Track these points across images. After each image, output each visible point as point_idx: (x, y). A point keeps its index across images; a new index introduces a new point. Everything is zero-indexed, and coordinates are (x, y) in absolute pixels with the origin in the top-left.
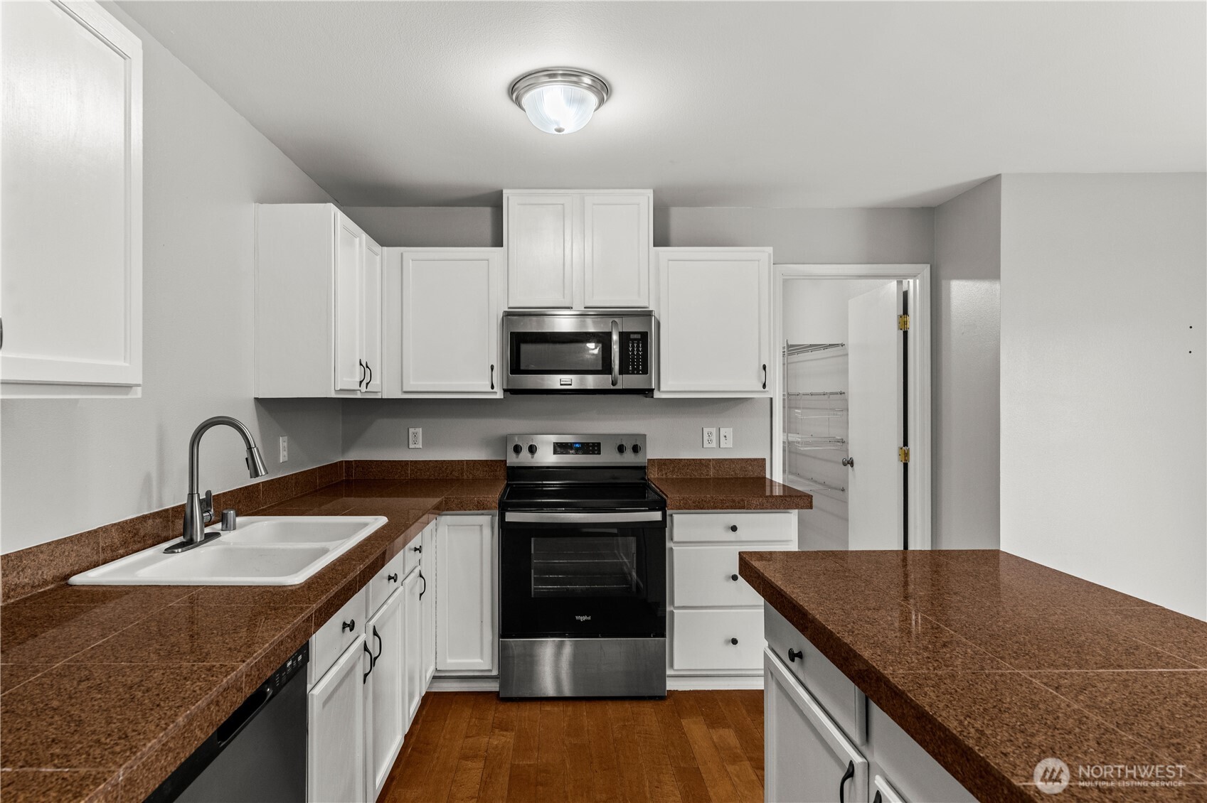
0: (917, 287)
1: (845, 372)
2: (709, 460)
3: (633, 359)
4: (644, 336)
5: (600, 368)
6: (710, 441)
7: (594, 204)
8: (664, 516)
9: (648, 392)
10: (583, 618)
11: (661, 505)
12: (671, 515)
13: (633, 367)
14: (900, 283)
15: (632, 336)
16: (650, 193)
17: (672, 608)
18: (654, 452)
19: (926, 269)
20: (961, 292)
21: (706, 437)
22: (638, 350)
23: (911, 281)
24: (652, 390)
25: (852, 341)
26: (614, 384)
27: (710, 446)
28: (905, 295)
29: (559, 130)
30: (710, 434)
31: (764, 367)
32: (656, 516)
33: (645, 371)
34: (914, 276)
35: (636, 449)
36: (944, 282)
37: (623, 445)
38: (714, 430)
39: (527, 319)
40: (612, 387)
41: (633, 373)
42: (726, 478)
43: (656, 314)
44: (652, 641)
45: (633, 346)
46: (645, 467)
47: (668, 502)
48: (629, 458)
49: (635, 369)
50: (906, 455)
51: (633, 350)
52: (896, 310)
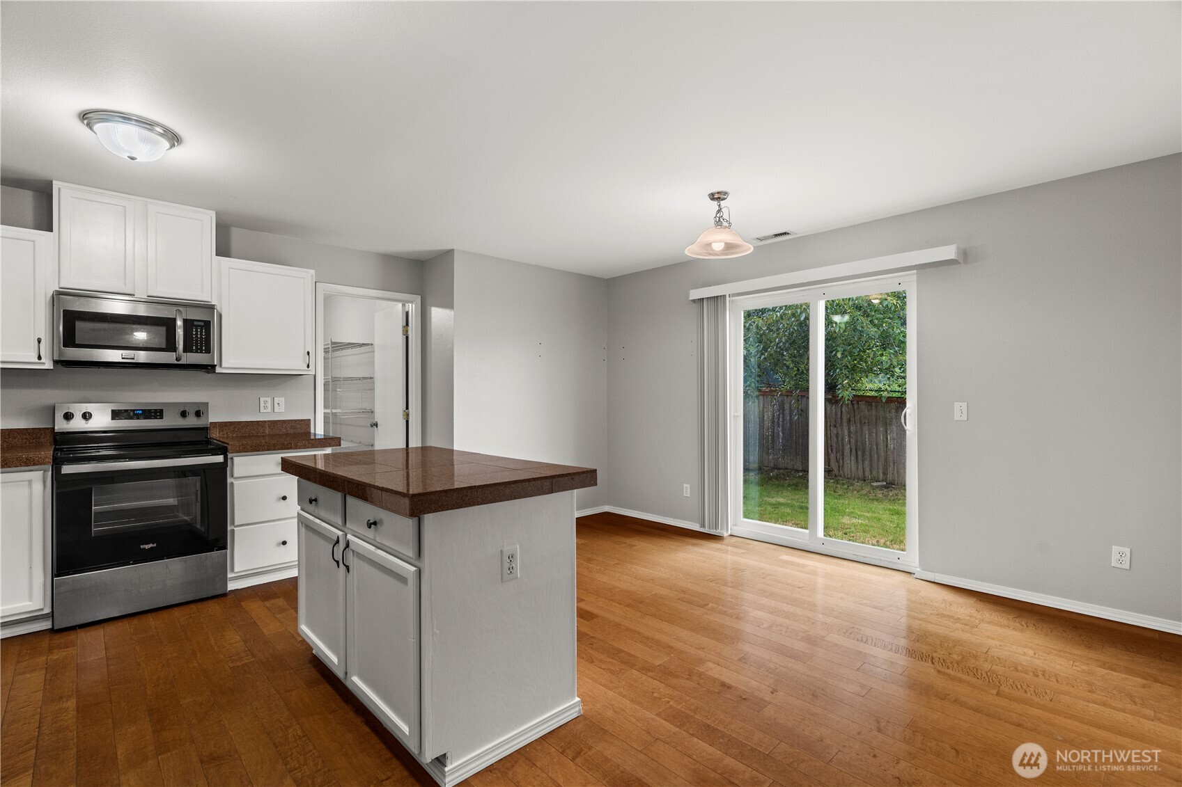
0: (412, 308)
1: (372, 363)
2: (265, 422)
3: (197, 341)
4: (207, 325)
5: (164, 346)
6: (265, 407)
7: (157, 213)
8: (226, 458)
9: (210, 368)
10: (147, 547)
11: (223, 450)
12: (232, 458)
13: (196, 347)
14: (404, 305)
15: (195, 323)
16: (213, 214)
17: (233, 528)
18: (214, 417)
19: (419, 298)
20: (438, 315)
21: (262, 404)
22: (201, 334)
23: (410, 305)
24: (214, 367)
25: (376, 343)
26: (177, 359)
27: (265, 411)
28: (407, 313)
29: (132, 158)
30: (266, 402)
31: (308, 353)
32: (220, 459)
33: (208, 351)
34: (412, 302)
35: (198, 414)
36: (428, 307)
37: (185, 411)
38: (269, 400)
39: (82, 299)
40: (176, 362)
41: (197, 352)
42: (279, 435)
43: (218, 307)
44: (215, 554)
45: (197, 331)
46: (207, 428)
47: (229, 447)
48: (191, 421)
49: (199, 349)
50: (408, 415)
51: (197, 334)
52: (401, 322)
